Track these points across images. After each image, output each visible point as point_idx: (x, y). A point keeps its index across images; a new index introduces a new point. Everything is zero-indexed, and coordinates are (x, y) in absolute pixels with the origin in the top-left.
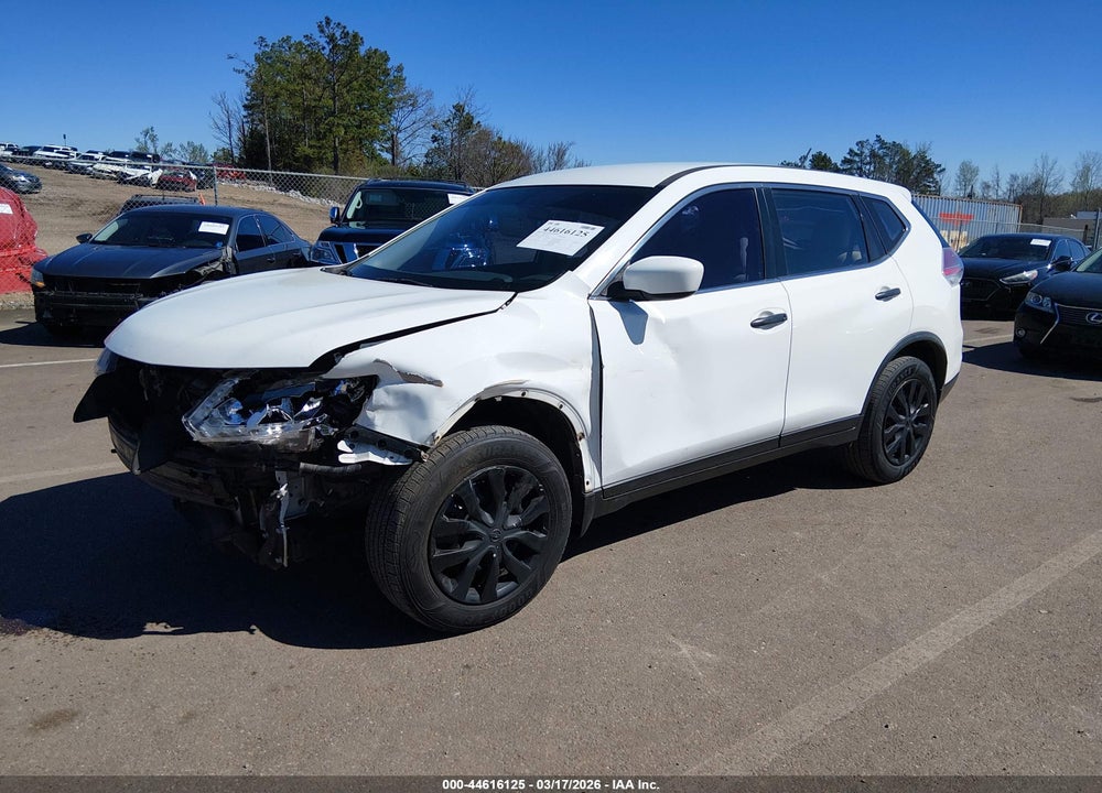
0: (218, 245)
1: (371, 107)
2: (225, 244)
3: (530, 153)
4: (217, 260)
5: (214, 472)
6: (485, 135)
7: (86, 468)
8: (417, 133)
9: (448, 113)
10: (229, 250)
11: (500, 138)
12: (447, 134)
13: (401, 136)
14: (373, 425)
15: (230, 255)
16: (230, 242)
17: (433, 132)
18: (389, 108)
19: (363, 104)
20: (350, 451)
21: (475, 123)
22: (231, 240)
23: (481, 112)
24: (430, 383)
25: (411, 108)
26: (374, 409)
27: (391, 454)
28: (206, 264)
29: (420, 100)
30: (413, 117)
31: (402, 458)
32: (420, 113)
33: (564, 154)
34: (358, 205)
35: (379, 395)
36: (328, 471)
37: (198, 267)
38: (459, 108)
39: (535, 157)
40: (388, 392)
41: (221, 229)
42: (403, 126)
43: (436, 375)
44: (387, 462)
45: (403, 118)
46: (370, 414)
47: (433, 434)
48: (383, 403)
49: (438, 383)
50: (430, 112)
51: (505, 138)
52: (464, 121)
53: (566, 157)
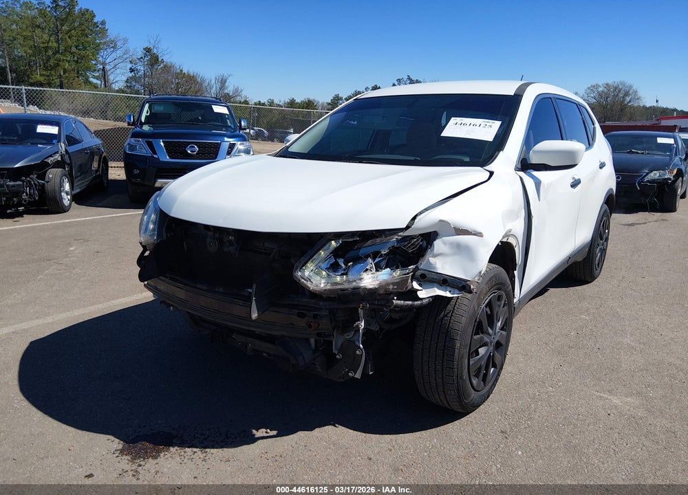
0: (54, 142)
1: (85, 48)
2: (59, 141)
3: (204, 81)
4: (57, 153)
5: (326, 313)
6: (168, 68)
7: (64, 315)
8: (118, 66)
9: (140, 53)
10: (63, 145)
11: (181, 71)
12: (141, 68)
13: (108, 67)
14: (435, 268)
15: (64, 149)
16: (62, 140)
17: (130, 66)
18: (97, 48)
19: (78, 46)
20: (420, 288)
21: (160, 60)
22: (63, 138)
23: (165, 53)
24: (475, 235)
25: (112, 49)
26: (435, 256)
27: (449, 288)
28: (51, 156)
29: (118, 44)
30: (114, 55)
31: (457, 291)
32: (119, 53)
33: (225, 82)
34: (147, 113)
35: (438, 245)
36: (412, 305)
37: (46, 158)
38: (148, 50)
39: (206, 84)
40: (445, 244)
41: (54, 130)
42: (107, 61)
43: (479, 229)
44: (448, 294)
45: (108, 57)
46: (432, 260)
47: (480, 272)
48: (442, 252)
49: (479, 234)
50: (126, 52)
51: (185, 71)
52: (152, 58)
53: (227, 84)
